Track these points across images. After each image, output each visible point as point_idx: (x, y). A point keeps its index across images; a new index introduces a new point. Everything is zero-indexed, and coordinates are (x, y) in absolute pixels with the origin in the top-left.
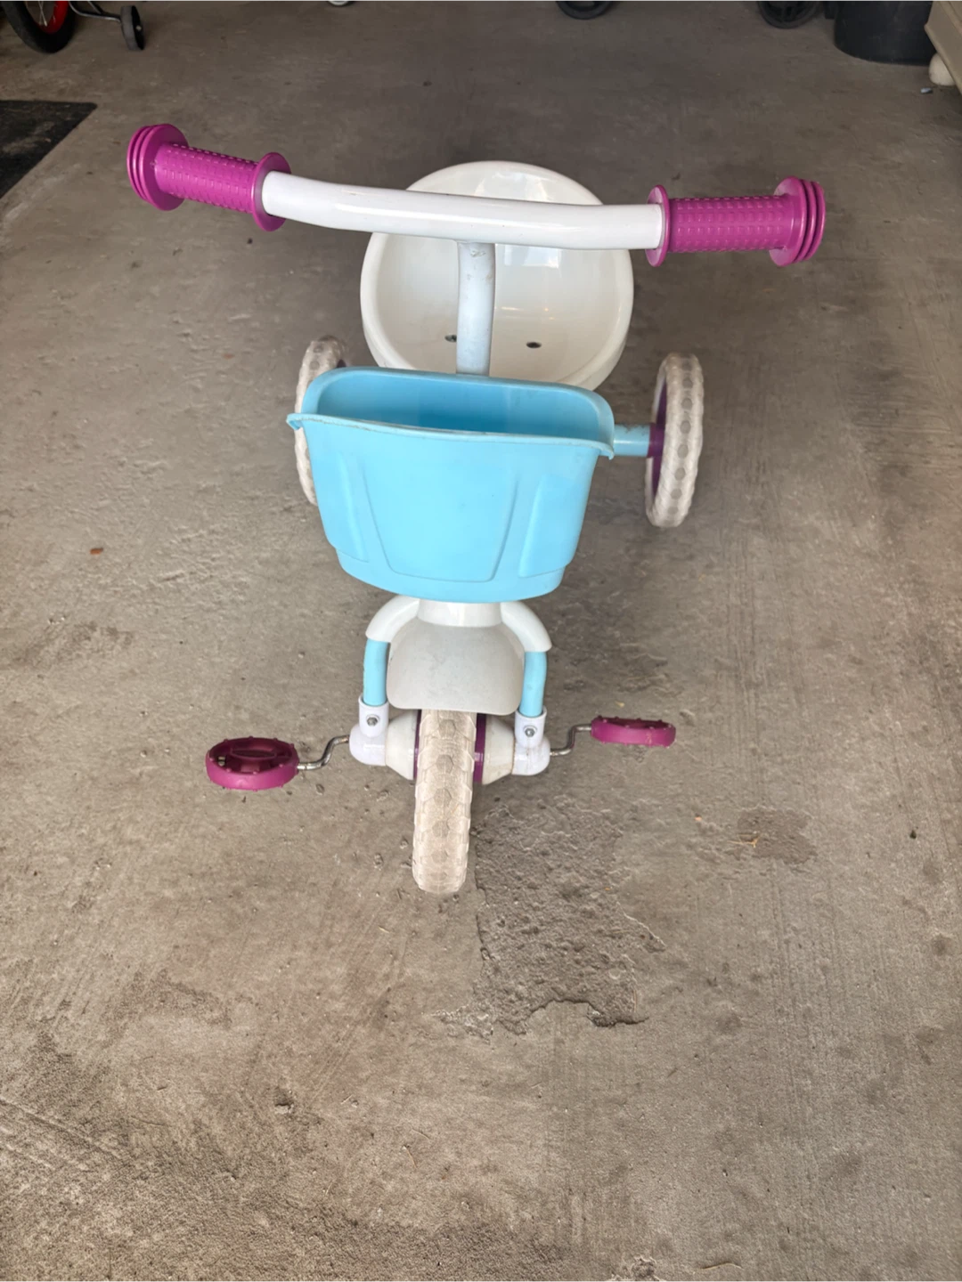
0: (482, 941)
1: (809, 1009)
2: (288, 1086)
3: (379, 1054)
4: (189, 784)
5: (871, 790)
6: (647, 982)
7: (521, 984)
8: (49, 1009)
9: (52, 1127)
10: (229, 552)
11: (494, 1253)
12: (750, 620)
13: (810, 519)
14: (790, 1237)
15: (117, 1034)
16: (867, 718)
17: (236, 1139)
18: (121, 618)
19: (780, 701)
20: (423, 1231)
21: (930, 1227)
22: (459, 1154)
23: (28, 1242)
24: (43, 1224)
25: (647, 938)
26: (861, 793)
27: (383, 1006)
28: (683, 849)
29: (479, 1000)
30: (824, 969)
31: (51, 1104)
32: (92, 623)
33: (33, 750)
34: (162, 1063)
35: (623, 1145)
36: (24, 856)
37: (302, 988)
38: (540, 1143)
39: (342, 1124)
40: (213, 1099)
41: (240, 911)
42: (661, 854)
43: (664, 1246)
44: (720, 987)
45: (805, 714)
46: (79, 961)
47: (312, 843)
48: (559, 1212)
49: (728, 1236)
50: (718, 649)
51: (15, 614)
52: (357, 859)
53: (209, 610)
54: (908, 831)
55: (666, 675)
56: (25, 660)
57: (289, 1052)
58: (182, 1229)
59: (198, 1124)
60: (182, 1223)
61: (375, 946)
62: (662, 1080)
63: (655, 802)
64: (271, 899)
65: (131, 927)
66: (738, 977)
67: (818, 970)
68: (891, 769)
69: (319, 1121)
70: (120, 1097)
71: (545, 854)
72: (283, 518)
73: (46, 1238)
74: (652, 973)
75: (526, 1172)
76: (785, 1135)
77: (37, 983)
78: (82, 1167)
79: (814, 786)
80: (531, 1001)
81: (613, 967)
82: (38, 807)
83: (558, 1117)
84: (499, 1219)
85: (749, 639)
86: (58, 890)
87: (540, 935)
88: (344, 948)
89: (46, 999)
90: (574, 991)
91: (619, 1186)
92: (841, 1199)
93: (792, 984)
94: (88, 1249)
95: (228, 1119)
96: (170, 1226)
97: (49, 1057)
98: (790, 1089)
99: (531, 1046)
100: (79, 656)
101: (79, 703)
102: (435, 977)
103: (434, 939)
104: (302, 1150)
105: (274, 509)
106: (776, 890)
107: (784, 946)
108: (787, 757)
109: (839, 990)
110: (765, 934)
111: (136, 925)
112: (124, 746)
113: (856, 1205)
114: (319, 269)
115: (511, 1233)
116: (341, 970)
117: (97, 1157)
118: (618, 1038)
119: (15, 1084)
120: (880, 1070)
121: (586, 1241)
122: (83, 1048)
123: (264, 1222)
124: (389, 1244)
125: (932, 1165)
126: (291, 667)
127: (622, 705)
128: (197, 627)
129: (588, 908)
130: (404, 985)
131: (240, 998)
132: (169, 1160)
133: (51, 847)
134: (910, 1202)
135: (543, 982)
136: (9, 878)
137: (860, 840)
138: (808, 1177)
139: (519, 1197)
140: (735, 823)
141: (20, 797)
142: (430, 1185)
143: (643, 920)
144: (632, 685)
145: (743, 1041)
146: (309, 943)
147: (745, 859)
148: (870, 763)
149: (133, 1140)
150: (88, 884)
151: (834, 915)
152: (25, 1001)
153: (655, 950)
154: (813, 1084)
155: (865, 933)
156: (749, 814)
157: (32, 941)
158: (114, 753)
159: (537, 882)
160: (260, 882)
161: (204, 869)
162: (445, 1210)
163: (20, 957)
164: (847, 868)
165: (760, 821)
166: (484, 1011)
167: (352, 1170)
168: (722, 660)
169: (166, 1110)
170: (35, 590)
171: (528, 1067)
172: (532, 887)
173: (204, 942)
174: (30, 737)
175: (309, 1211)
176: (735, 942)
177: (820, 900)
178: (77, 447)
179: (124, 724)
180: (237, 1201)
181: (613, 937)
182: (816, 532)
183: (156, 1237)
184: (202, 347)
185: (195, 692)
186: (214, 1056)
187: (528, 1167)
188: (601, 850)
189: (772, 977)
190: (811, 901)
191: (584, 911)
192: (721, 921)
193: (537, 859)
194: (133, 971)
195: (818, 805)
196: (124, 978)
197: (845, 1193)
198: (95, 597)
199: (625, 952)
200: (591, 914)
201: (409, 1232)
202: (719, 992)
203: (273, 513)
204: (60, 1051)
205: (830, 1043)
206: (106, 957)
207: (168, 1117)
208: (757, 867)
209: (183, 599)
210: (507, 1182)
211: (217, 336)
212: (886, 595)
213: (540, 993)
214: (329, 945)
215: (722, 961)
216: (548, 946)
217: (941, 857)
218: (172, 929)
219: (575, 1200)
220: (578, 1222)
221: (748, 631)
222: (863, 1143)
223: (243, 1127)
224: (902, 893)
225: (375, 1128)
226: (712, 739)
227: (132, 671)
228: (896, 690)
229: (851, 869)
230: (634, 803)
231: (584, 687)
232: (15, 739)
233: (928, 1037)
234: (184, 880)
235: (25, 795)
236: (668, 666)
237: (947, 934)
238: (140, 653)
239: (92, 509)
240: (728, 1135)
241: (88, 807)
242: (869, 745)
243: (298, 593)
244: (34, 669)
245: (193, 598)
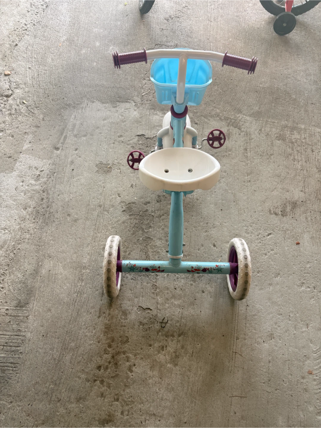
1: (105, 139)
2: (196, 125)
4: (236, 174)
5: (78, 180)
6: (135, 142)
8: (242, 134)
9: (232, 119)
12: (96, 228)
13: (64, 273)
14: (116, 112)
16: (73, 198)
18: (276, 219)
19: (94, 201)
21: (95, 113)
23: (229, 108)
24: (227, 110)
26: (81, 178)
31: (234, 122)
32: (283, 217)
33: (276, 180)
35: (140, 120)
36: (263, 158)
43: (135, 110)
45: (89, 198)
46: (241, 141)
48: (151, 113)
50: (107, 217)
51: (306, 218)
53: (253, 223)
54: (74, 171)
55: (123, 208)
56: (294, 203)
57: (197, 129)
59: (209, 120)
60: (207, 110)
62: (133, 128)
66: (117, 143)
67: (102, 145)
68: (72, 185)
73: (226, 108)
76: (114, 122)
77: (246, 137)
78: (225, 115)
79: (92, 180)
80: (156, 138)
81: (141, 144)
82: (266, 168)
83: (151, 123)
84: (159, 112)
85: (98, 221)
86: (252, 152)
90: (148, 140)
91: (141, 116)
93: (107, 142)
94: (219, 107)
95: (205, 121)
98: (112, 128)
99: (156, 131)
101: (273, 193)
106: (106, 158)
107: (107, 148)
108: (97, 187)
109: (99, 142)
110: (111, 150)
111: (233, 147)
112: (255, 182)
113: (105, 115)
115: (158, 110)
117: (223, 116)
118: (141, 133)
119: (241, 124)
120: (95, 131)
121: (147, 110)
122: (233, 129)
125: (91, 120)
126: (223, 206)
127: (135, 198)
128: (254, 217)
132: (212, 116)
133: (259, 160)
134: (97, 116)
135: (154, 141)
136: (263, 153)
137: (85, 168)
138: (112, 118)
139: (157, 114)
140: (113, 171)
144: (132, 205)
145: (118, 134)
147: (112, 163)
148: (76, 186)
149: (219, 118)
150: (247, 153)
151: (96, 154)
152: (247, 135)
153: (133, 147)
154: (108, 129)
155: (91, 151)
156: (108, 173)
157: (251, 143)
163: (252, 141)
164: (90, 163)
168: (107, 213)
170: (307, 227)
174: (279, 183)
176: (117, 149)
177: (98, 156)
179: (258, 188)
183: (210, 109)
185: (245, 198)
189: (111, 143)
190: (100, 156)
192: (119, 152)
195: (92, 175)
197: (106, 117)
198: (288, 226)
202: (121, 141)
204: (237, 128)
205: (103, 134)
206: (236, 142)
207: (214, 121)
208: (110, 162)
209: (262, 227)
215: (120, 145)
217: (69, 166)
219: (148, 114)
220: (148, 112)
221: (98, 223)
222: (102, 122)
223: (202, 120)
224: (80, 158)
227: (264, 202)
228: (61, 206)
231: (145, 203)
232: (282, 182)
233: (85, 136)
234: (228, 155)
235: (271, 170)
236: (121, 211)
237: (74, 152)
238: (265, 208)
239: (311, 263)
240: (123, 122)
241: (255, 168)
242: (75, 190)
243: (230, 231)
244: (289, 201)
245: (260, 227)
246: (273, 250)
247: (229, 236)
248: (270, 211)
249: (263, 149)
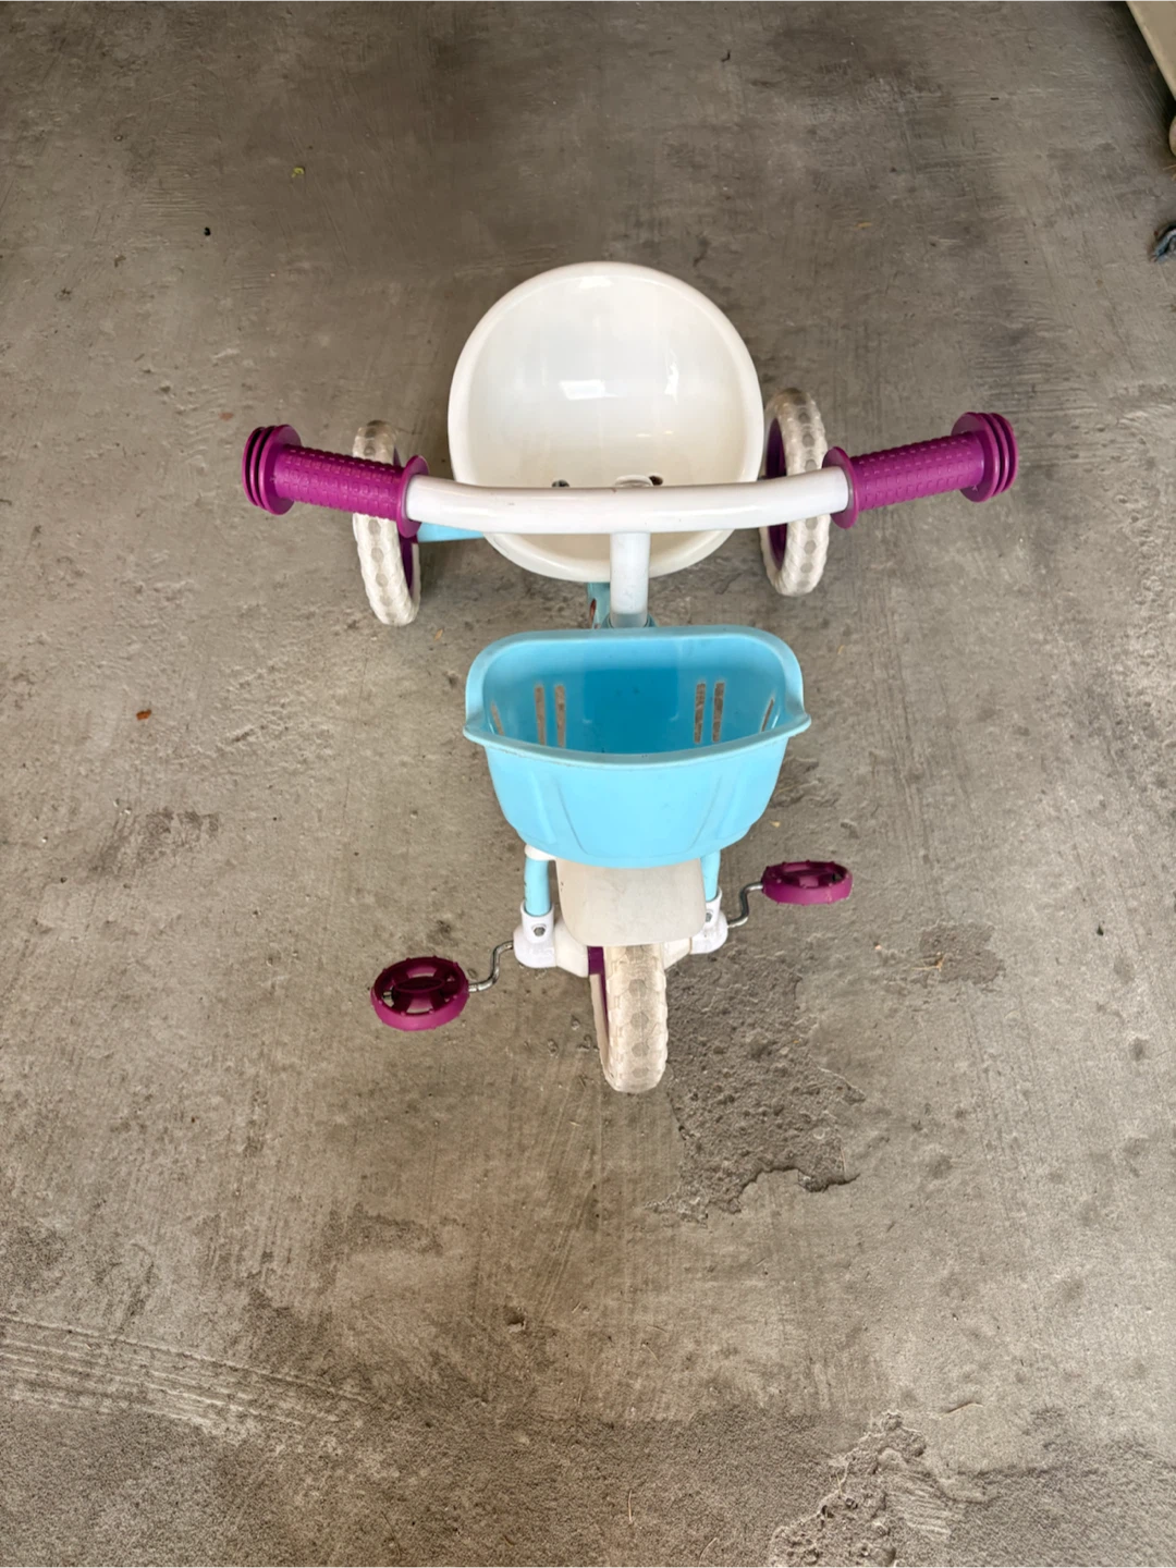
0: (678, 1120)
1: (1016, 1139)
2: (514, 1303)
3: (597, 1257)
5: (1053, 885)
6: (852, 1137)
7: (726, 1159)
8: (253, 1264)
9: (290, 1384)
10: (299, 693)
11: (750, 1431)
12: (900, 696)
13: (951, 555)
14: (1025, 1369)
15: (329, 1280)
16: (1041, 801)
17: (477, 1364)
18: (197, 798)
19: (946, 794)
20: (677, 1423)
21: (1153, 1338)
22: (698, 1342)
23: (299, 1500)
24: (309, 1481)
25: (845, 1091)
26: (1044, 891)
27: (593, 1206)
28: (867, 985)
29: (690, 1183)
30: (1026, 1094)
31: (283, 1361)
32: (165, 809)
33: (147, 977)
34: (384, 1301)
35: (855, 1307)
36: (175, 1101)
37: (505, 1199)
38: (775, 1318)
39: (577, 1332)
40: (444, 1328)
41: (421, 1126)
42: (845, 994)
43: (908, 1397)
44: (925, 1130)
45: (973, 805)
46: (267, 1208)
47: (478, 1037)
48: (803, 1382)
49: (967, 1378)
50: (871, 739)
51: (73, 812)
52: (529, 1049)
53: (295, 773)
54: (1094, 928)
55: (820, 780)
56: (103, 869)
57: (509, 1269)
58: (446, 1461)
59: (436, 1357)
60: (445, 1454)
61: (570, 1142)
62: (882, 1236)
63: (830, 935)
64: (450, 1108)
65: (311, 1162)
66: (943, 1116)
67: (1020, 1096)
68: (1071, 858)
69: (554, 1333)
70: (351, 1342)
71: (725, 1012)
72: (350, 639)
73: (315, 1494)
74: (856, 1127)
75: (766, 1349)
76: (1008, 1270)
77: (231, 1238)
78: (332, 1418)
79: (994, 891)
80: (740, 1176)
81: (816, 1126)
82: (172, 1043)
83: (787, 1290)
84: (749, 1397)
85: (902, 721)
86: (223, 1134)
87: (736, 1104)
88: (538, 1150)
89: (245, 1253)
90: (782, 1158)
91: (857, 1347)
92: (1068, 1325)
93: (996, 1116)
94: (360, 1497)
95: (464, 1346)
96: (434, 1460)
97: (266, 1313)
98: (1007, 1224)
99: (748, 1224)
100: (162, 853)
101: (179, 912)
102: (638, 1165)
103: (628, 1126)
104: (543, 1365)
105: (337, 628)
106: (968, 1015)
107: (983, 1075)
108: (960, 860)
109: (1043, 1114)
110: (963, 1065)
111: (317, 1160)
112: (245, 956)
113: (1082, 1328)
114: (306, 265)
115: (762, 1410)
116: (541, 1174)
117: (344, 1405)
118: (833, 1201)
119: (240, 1347)
120: (1091, 1190)
121: (833, 1404)
122: (299, 1298)
123: (524, 1440)
124: (648, 1440)
125: (1150, 1278)
126: (405, 831)
127: (777, 824)
128: (288, 797)
129: (780, 1066)
130: (608, 1180)
131: (445, 1221)
132: (418, 1396)
133: (199, 1087)
134: (1132, 1317)
135: (748, 1153)
136: (166, 1130)
137: (1047, 946)
138: (1034, 1308)
139: (764, 1374)
140: (916, 946)
141: (148, 1035)
142: (676, 1377)
143: (839, 1070)
144: (784, 798)
145: (955, 1183)
146: (501, 1150)
147: (932, 986)
148: (1049, 854)
149: (375, 1382)
150: (252, 1123)
151: (1029, 1034)
152: (225, 1259)
153: (855, 1101)
154: (1028, 1215)
155: (1061, 1048)
156: (931, 934)
157: (213, 1195)
158: (236, 966)
159: (722, 1045)
160: (433, 1091)
161: (371, 1086)
162: (695, 1398)
163: (204, 1214)
164: (1037, 980)
165: (942, 939)
166: (695, 1194)
167: (597, 1375)
168: (877, 752)
169: (399, 1345)
170: (87, 776)
171: (749, 1245)
172: (719, 1051)
173: (393, 1167)
174: (137, 962)
175: (565, 1421)
176: (933, 1079)
177: (1015, 1020)
178: (79, 574)
179: (239, 930)
180: (493, 1424)
181: (811, 1094)
182: (960, 570)
183: (423, 1473)
184: (191, 406)
185: (307, 878)
186: (434, 1284)
187: (768, 1344)
188: (782, 999)
189: (975, 1111)
190: (1004, 1021)
191: (776, 1070)
192: (918, 1059)
193: (717, 1019)
194: (327, 1209)
195: (999, 912)
196: (320, 1219)
197: (1071, 1318)
198: (159, 776)
199: (825, 1108)
200: (784, 1072)
201: (666, 1424)
202: (926, 1136)
203: (337, 634)
204: (275, 1305)
205: (1039, 1171)
206: (295, 1199)
207: (404, 1354)
208: (945, 992)
209: (262, 762)
210: (749, 1362)
211: (205, 387)
212: (1046, 642)
213: (749, 1165)
214: (522, 1149)
215: (924, 1102)
216: (747, 1114)
217: (1130, 952)
218: (354, 1158)
219: (817, 1368)
220: (823, 1389)
221: (899, 711)
222: (1082, 1266)
223: (480, 1351)
224: (1095, 999)
225: (611, 1330)
226: (879, 851)
227: (228, 863)
228: (1068, 762)
229: (1042, 980)
230: (809, 940)
232: (122, 967)
233: (1134, 1149)
234: (353, 1102)
235: (154, 1031)
236: (820, 768)
237: (1143, 1036)
238: (231, 839)
239: (122, 658)
240: (953, 1280)
241: (227, 1036)
242: (1046, 833)
243: (391, 736)
244: (117, 878)
245: (273, 759)
246: (241, 685)
247: (397, 716)
248: (213, 828)
249: (161, 1160)
